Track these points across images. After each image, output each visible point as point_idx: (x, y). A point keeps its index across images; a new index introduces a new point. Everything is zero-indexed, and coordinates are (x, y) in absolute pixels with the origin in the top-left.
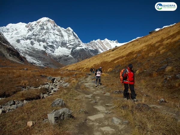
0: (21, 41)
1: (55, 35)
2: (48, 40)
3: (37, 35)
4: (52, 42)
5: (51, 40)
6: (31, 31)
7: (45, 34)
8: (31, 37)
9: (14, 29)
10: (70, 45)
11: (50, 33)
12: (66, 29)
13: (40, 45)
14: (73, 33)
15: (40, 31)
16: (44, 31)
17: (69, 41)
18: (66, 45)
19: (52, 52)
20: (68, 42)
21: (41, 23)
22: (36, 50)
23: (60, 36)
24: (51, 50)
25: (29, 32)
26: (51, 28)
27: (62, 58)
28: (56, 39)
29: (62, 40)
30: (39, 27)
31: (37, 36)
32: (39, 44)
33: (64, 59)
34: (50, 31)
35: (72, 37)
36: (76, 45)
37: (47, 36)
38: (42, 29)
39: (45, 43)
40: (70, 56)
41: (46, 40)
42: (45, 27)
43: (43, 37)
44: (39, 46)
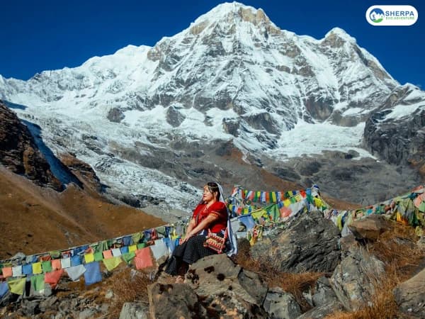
0: (126, 113)
1: (275, 71)
2: (242, 96)
3: (195, 81)
4: (265, 104)
5: (258, 94)
6: (169, 69)
7: (229, 73)
8: (169, 93)
9: (106, 74)
10: (353, 105)
11: (252, 63)
12: (323, 40)
13: (208, 121)
14: (359, 52)
15: (209, 64)
16: (224, 61)
17: (341, 90)
18: (331, 109)
19: (264, 145)
20: (338, 95)
21: (208, 31)
22: (189, 140)
23: (295, 71)
24: (259, 138)
25: (160, 73)
26: (251, 44)
27: (325, 168)
28: (279, 88)
29: (309, 88)
30: (201, 49)
31: (195, 85)
32: (203, 119)
33: (333, 173)
34: (248, 58)
35: (355, 70)
36: (385, 99)
37: (237, 80)
38: (212, 54)
39: (231, 111)
40: (364, 154)
41: (233, 96)
42: (227, 44)
43: (222, 87)
44: (204, 125)
